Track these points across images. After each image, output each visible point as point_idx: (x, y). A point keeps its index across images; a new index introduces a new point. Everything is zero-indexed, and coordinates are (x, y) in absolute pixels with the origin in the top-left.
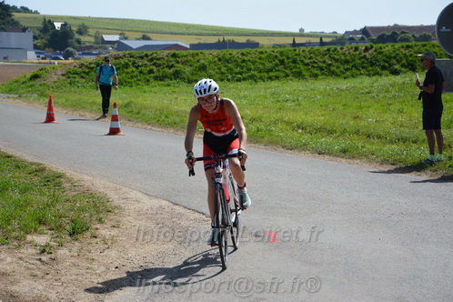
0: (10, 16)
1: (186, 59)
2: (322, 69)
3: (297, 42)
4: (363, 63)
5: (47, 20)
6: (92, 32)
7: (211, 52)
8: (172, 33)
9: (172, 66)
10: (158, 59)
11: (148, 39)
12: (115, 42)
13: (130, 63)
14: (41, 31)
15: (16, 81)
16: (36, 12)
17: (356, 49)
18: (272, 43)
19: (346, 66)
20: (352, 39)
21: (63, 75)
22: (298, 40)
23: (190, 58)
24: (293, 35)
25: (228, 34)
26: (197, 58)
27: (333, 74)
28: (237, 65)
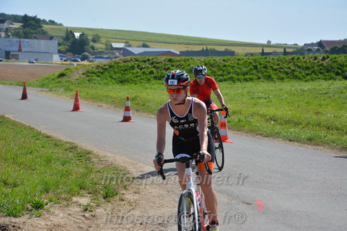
0: (41, 27)
1: (179, 63)
2: (287, 74)
3: (265, 51)
4: (321, 69)
5: (69, 31)
6: (103, 40)
7: (199, 58)
8: (166, 43)
9: (168, 69)
10: (157, 63)
11: (147, 46)
12: (121, 49)
13: (136, 66)
14: (64, 39)
15: (48, 78)
16: (61, 25)
17: (316, 58)
18: (245, 52)
19: (307, 72)
20: (309, 50)
21: (83, 74)
22: (266, 50)
23: (182, 63)
24: (262, 46)
25: (210, 44)
26: (188, 63)
27: (296, 77)
28: (220, 69)
